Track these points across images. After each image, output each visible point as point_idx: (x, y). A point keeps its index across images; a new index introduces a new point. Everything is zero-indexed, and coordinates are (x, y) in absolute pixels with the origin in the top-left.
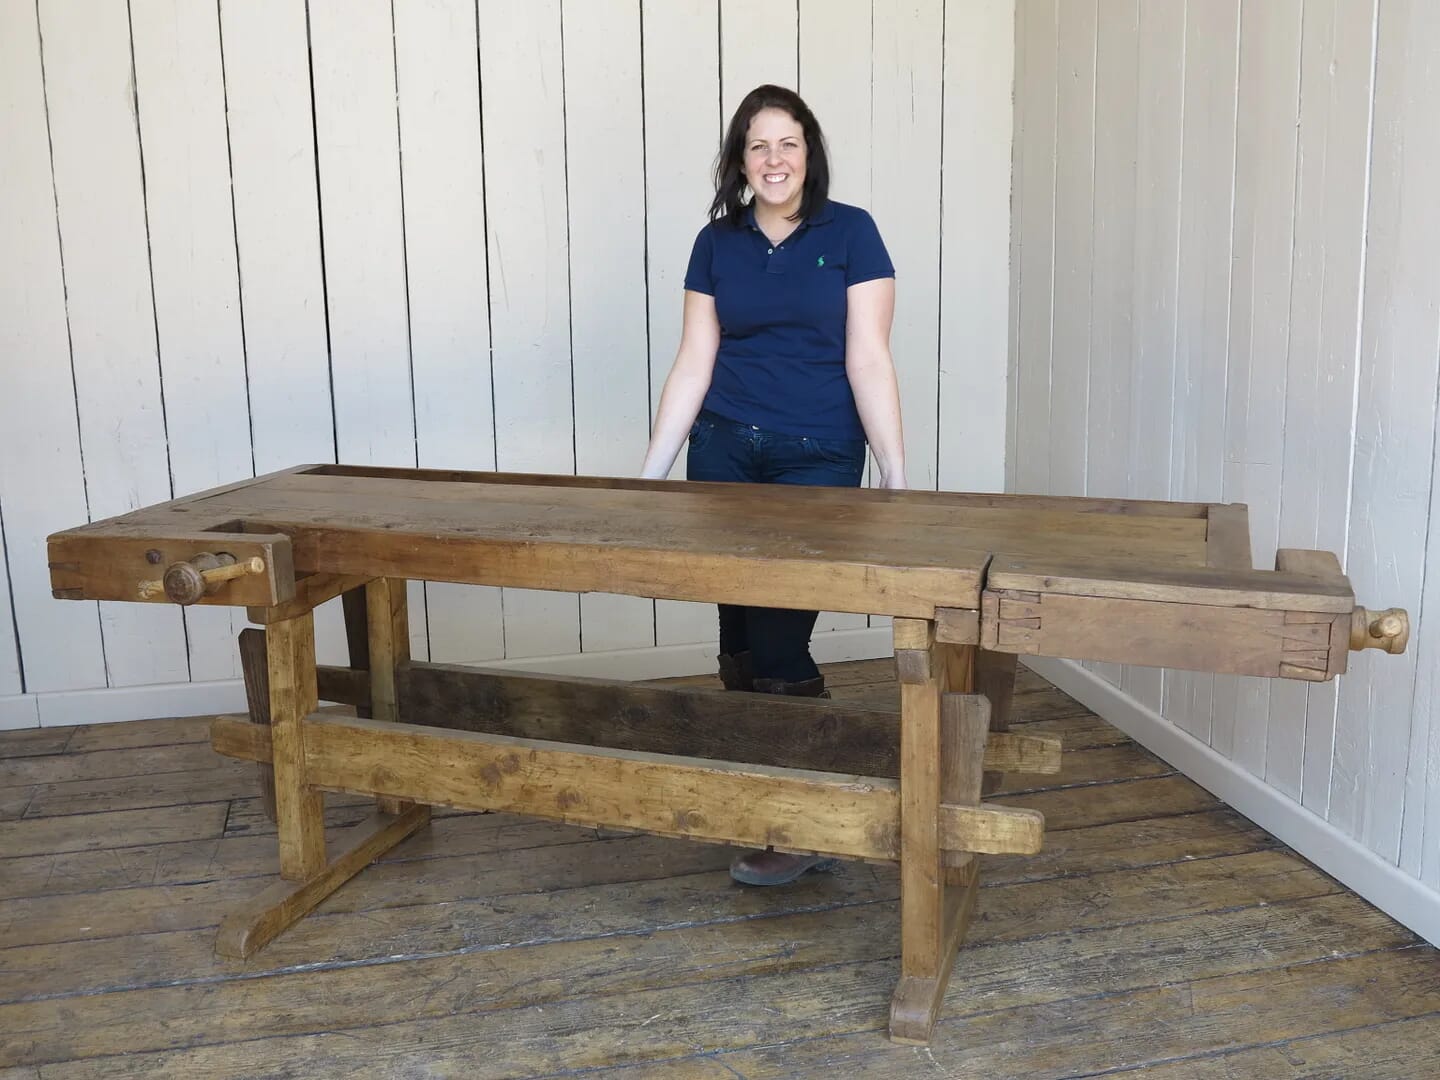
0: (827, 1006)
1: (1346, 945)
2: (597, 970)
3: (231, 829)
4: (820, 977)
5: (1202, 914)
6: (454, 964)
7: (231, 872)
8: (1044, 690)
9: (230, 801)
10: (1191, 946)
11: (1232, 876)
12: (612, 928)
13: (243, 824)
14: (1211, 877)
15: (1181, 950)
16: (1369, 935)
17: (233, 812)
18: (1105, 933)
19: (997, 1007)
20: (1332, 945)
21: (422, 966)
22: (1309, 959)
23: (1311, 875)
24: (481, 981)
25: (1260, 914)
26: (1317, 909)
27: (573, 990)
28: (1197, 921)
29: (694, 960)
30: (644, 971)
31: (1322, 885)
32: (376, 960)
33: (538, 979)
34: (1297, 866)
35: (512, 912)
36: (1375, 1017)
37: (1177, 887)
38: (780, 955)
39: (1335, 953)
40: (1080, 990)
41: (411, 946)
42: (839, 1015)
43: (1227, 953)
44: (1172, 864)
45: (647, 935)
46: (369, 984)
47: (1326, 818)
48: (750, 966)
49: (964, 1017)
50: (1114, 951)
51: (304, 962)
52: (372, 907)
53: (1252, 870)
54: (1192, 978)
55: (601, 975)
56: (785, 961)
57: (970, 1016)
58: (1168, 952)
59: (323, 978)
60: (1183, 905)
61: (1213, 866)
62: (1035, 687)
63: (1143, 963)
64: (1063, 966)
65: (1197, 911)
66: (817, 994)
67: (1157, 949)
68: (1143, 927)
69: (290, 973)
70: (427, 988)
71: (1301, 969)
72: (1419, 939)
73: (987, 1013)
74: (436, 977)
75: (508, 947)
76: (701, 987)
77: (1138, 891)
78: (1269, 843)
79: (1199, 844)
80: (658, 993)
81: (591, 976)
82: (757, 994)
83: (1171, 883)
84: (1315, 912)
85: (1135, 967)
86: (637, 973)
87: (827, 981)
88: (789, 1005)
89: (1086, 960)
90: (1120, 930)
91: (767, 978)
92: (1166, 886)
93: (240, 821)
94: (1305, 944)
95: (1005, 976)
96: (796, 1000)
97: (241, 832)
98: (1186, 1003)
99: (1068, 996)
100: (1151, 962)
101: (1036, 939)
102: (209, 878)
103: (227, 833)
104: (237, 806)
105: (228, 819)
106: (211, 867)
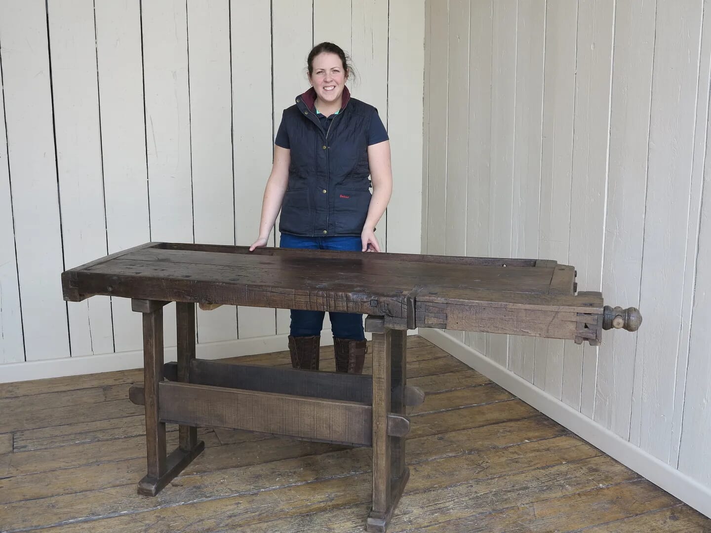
0: (355, 525)
1: (605, 481)
2: (233, 513)
3: (17, 448)
4: (349, 511)
5: (535, 469)
6: (156, 514)
7: (22, 472)
8: (445, 357)
9: (13, 432)
10: (532, 486)
11: (548, 450)
12: (237, 491)
13: (23, 445)
14: (538, 451)
15: (527, 488)
16: (616, 475)
17: (15, 439)
18: (489, 481)
19: (440, 521)
20: (599, 482)
21: (138, 516)
22: (588, 489)
23: (587, 448)
24: (172, 523)
25: (564, 468)
26: (590, 464)
27: (221, 525)
28: (533, 473)
29: (283, 506)
30: (257, 513)
31: (592, 452)
32: (112, 515)
33: (202, 520)
34: (579, 443)
35: (182, 486)
36: (622, 515)
37: (522, 456)
38: (327, 501)
39: (601, 485)
40: (480, 510)
41: (130, 506)
42: (361, 529)
43: (549, 488)
44: (518, 445)
45: (256, 494)
46: (110, 528)
47: (593, 418)
48: (312, 508)
49: (425, 527)
50: (494, 490)
51: (74, 518)
52: (105, 486)
53: (558, 446)
54: (534, 501)
55: (235, 516)
56: (330, 504)
57: (427, 526)
58: (521, 489)
59: (86, 526)
60: (526, 465)
61: (539, 445)
62: (439, 355)
63: (509, 495)
64: (470, 499)
65: (533, 468)
66: (349, 520)
67: (515, 488)
68: (507, 478)
69: (67, 524)
70: (144, 528)
71: (586, 494)
72: (640, 476)
73: (436, 524)
74: (147, 522)
75: (183, 504)
76: (289, 519)
77: (503, 459)
78: (564, 431)
79: (531, 434)
80: (266, 524)
81: (230, 517)
82: (319, 521)
83: (519, 454)
84: (589, 466)
85: (505, 497)
86: (253, 514)
87: (353, 513)
88: (335, 526)
89: (481, 495)
90: (497, 479)
91: (322, 513)
92: (517, 456)
93: (22, 443)
94: (586, 482)
95: (442, 506)
96: (338, 523)
97: (22, 449)
98: (532, 514)
99: (474, 514)
100: (513, 494)
101: (455, 486)
102: (10, 475)
103: (15, 450)
104: (18, 435)
105: (14, 442)
106: (10, 469)
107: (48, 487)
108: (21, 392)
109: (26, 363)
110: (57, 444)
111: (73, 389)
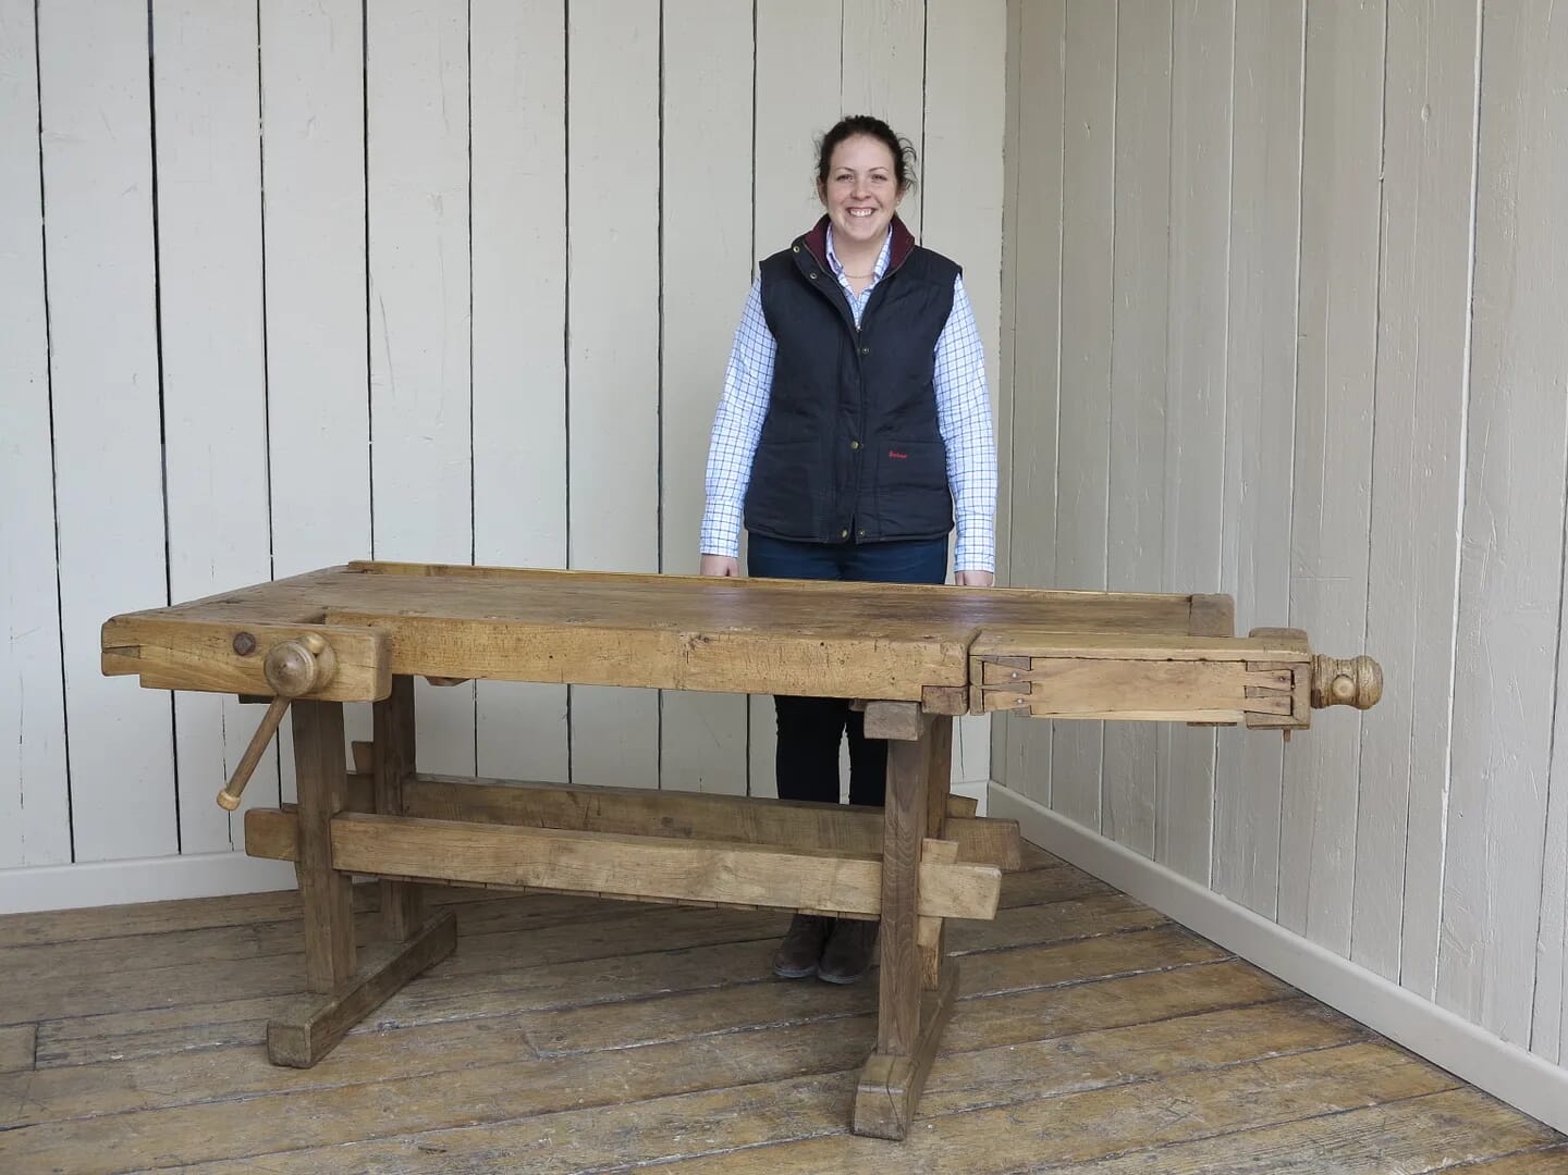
3: (43, 1058)
7: (53, 1114)
8: (1054, 866)
9: (38, 1023)
11: (1328, 1074)
13: (57, 1051)
16: (1504, 1134)
17: (42, 1038)
20: (1465, 1148)
23: (1418, 1070)
25: (1373, 1116)
26: (1436, 1107)
31: (1430, 1077)
37: (1266, 1089)
39: (1470, 1157)
44: (1254, 1063)
47: (1433, 998)
53: (1349, 1066)
58: (1276, 1166)
60: (1280, 1109)
61: (1304, 1063)
65: (1299, 1115)
67: (1262, 1162)
68: (1239, 1137)
77: (1223, 1096)
78: (1358, 1032)
79: (1282, 1039)
83: (1259, 1085)
84: (1435, 1111)
90: (1214, 1142)
92: (1255, 1089)
93: (56, 1049)
94: (1437, 1148)
97: (58, 1062)
101: (1117, 1157)
102: (25, 1121)
103: (39, 1064)
104: (48, 1029)
105: (36, 1047)
106: (25, 1107)
107: (114, 1151)
108: (56, 933)
109: (74, 867)
110: (141, 1052)
111: (182, 928)
